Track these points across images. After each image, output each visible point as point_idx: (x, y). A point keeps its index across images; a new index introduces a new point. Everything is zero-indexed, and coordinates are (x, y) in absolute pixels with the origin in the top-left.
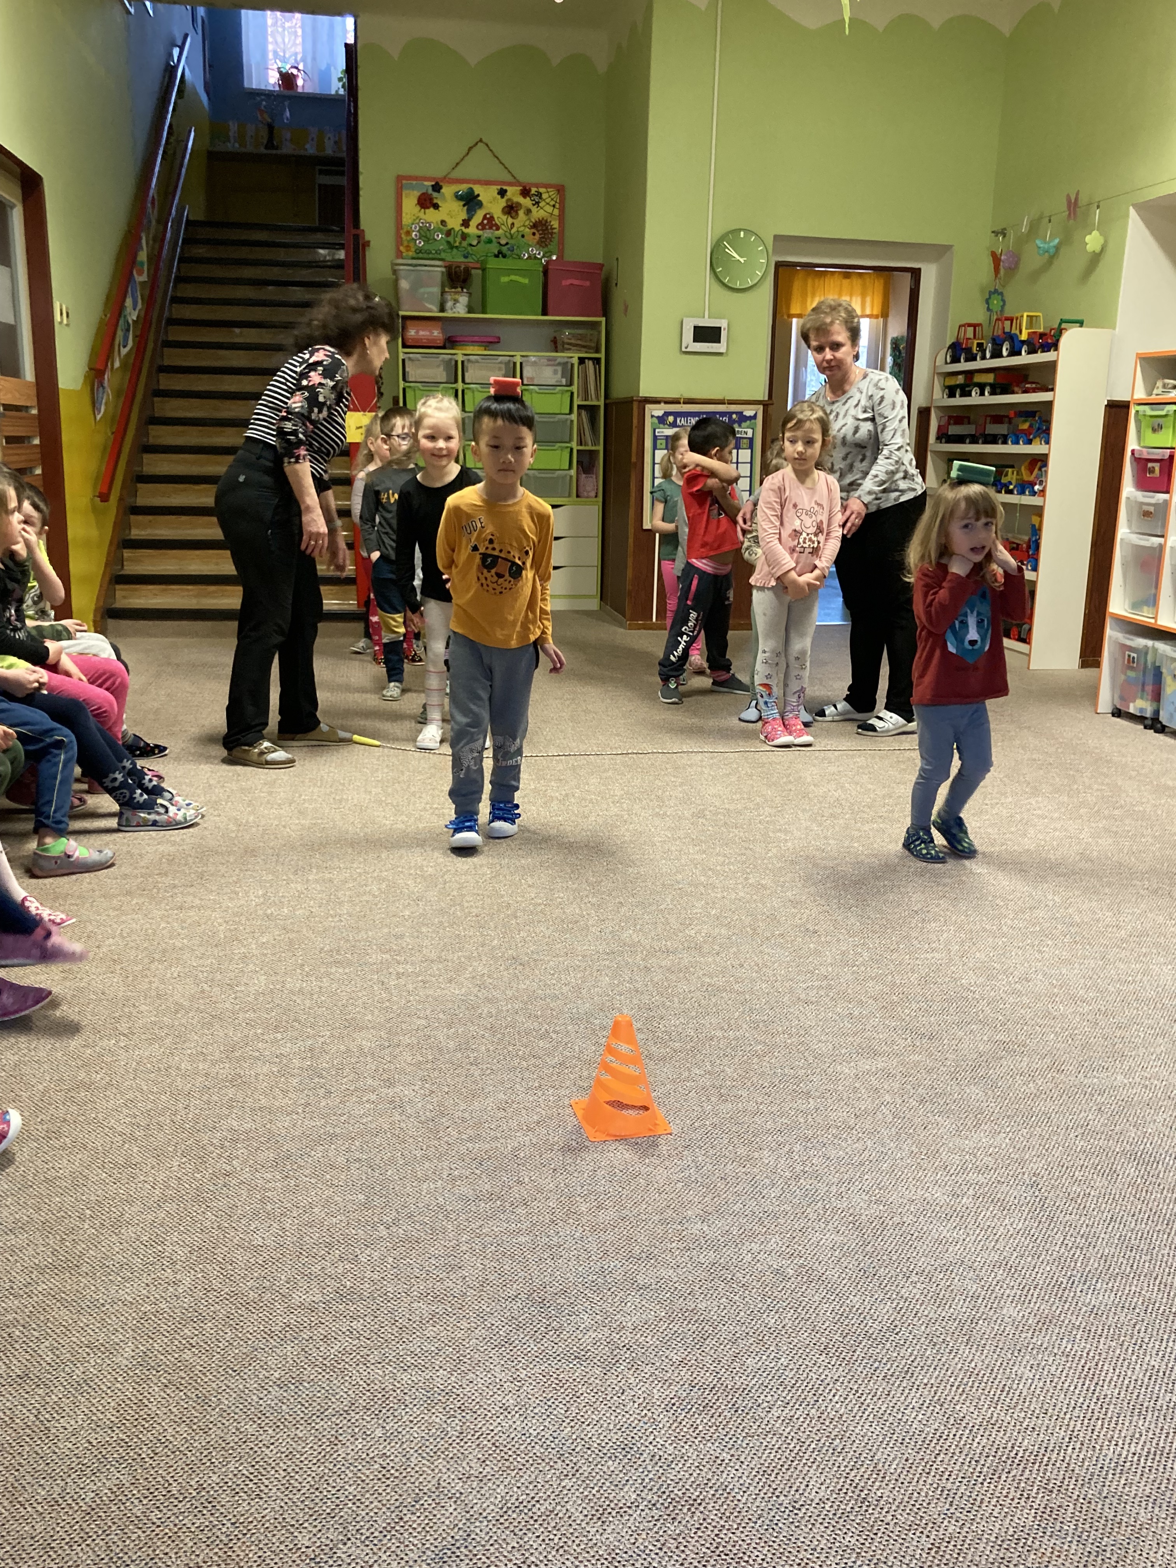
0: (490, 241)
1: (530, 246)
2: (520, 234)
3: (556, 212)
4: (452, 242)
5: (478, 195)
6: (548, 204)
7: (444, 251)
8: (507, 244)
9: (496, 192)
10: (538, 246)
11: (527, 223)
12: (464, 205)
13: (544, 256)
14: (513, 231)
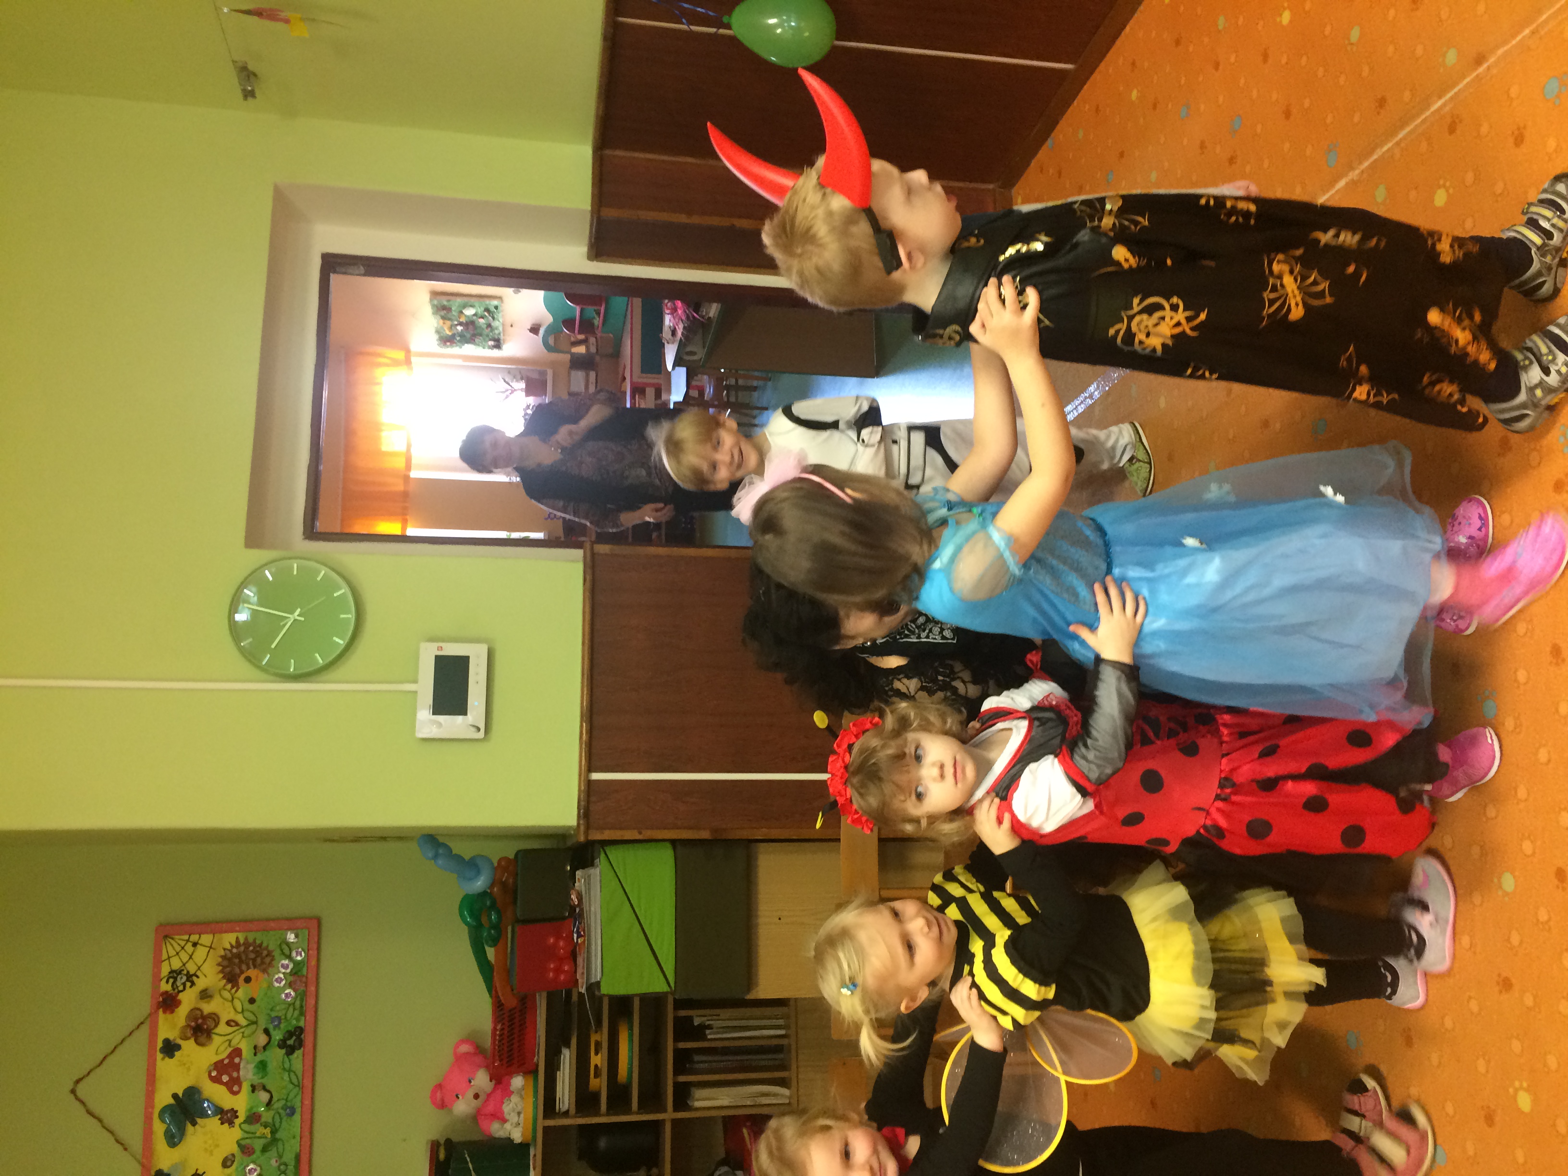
0: (262, 1066)
1: (270, 986)
2: (247, 1006)
3: (206, 939)
4: (262, 1142)
5: (175, 1096)
6: (191, 957)
7: (280, 1157)
8: (267, 1032)
9: (167, 1059)
10: (270, 970)
11: (227, 995)
12: (194, 1124)
13: (289, 957)
14: (243, 1022)
